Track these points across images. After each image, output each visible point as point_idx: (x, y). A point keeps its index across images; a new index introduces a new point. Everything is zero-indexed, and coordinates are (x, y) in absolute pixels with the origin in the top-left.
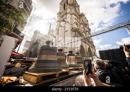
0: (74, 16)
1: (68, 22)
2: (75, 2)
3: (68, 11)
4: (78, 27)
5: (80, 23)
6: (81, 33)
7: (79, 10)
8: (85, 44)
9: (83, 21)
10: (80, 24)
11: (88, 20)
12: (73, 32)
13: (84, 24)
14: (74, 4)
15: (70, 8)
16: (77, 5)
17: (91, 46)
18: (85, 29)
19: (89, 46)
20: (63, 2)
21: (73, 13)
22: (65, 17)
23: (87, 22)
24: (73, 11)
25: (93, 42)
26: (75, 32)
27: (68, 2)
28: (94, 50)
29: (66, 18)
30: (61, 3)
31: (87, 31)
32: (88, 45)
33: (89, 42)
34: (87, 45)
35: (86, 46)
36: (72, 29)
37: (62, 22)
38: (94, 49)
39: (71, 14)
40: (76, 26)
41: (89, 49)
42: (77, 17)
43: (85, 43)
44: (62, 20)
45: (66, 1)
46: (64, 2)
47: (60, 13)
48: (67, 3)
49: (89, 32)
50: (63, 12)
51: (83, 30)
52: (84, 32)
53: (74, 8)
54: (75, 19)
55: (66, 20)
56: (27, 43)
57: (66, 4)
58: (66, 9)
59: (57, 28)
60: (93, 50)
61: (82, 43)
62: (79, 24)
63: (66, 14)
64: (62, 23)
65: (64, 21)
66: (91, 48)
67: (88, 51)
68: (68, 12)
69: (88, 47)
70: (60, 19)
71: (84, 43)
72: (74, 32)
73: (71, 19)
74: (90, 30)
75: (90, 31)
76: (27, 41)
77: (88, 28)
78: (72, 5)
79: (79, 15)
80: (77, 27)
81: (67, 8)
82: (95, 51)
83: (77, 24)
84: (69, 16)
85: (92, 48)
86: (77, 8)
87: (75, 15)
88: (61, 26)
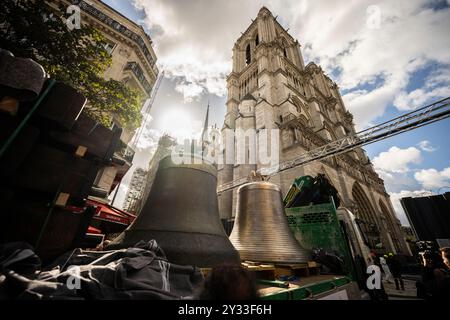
0: (282, 79)
1: (264, 100)
2: (282, 35)
3: (262, 64)
4: (303, 112)
5: (308, 97)
6: (315, 130)
7: (298, 56)
8: (334, 171)
9: (316, 89)
10: (309, 101)
11: (336, 85)
12: (285, 132)
13: (323, 101)
14: (280, 41)
15: (267, 56)
16: (290, 42)
17: (361, 177)
18: (330, 115)
19: (354, 177)
20: (243, 42)
21: (280, 70)
22: (251, 84)
23: (332, 91)
24: (279, 63)
25: (369, 162)
26: (292, 129)
27: (260, 40)
28: (377, 196)
29: (256, 88)
30: (236, 46)
31: (339, 124)
32: (349, 174)
33: (352, 162)
34: (344, 175)
35: (341, 179)
36: (279, 122)
37: (244, 102)
38: (378, 192)
39: (273, 74)
40: (292, 109)
41: (356, 189)
42: (296, 81)
43: (337, 167)
44: (243, 95)
45: (253, 36)
46: (247, 41)
47: (235, 75)
48: (257, 43)
49: (349, 127)
50: (244, 71)
51: (322, 119)
52: (328, 126)
53: (282, 54)
54: (289, 86)
55: (255, 94)
56: (137, 175)
57: (253, 45)
58: (255, 60)
59: (229, 124)
60: (375, 194)
61: (322, 167)
62: (303, 102)
63: (256, 74)
64: (245, 106)
65: (249, 97)
66: (364, 187)
67: (351, 197)
68: (260, 69)
69: (350, 182)
70: (235, 93)
71: (332, 167)
72: (290, 132)
73: (274, 87)
74: (348, 117)
75: (351, 123)
76: (139, 171)
77: (339, 111)
78: (273, 44)
79: (302, 73)
80: (296, 114)
81: (258, 55)
82: (383, 197)
83: (296, 103)
84: (265, 79)
85: (368, 185)
86: (291, 52)
87: (287, 74)
88: (242, 116)
